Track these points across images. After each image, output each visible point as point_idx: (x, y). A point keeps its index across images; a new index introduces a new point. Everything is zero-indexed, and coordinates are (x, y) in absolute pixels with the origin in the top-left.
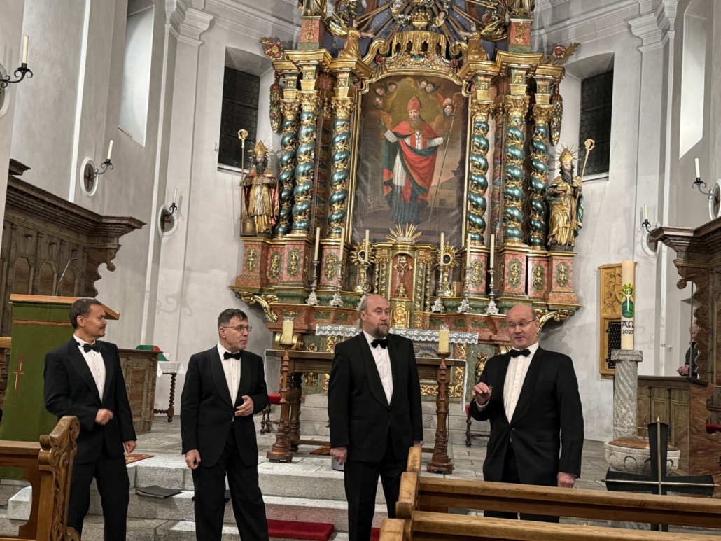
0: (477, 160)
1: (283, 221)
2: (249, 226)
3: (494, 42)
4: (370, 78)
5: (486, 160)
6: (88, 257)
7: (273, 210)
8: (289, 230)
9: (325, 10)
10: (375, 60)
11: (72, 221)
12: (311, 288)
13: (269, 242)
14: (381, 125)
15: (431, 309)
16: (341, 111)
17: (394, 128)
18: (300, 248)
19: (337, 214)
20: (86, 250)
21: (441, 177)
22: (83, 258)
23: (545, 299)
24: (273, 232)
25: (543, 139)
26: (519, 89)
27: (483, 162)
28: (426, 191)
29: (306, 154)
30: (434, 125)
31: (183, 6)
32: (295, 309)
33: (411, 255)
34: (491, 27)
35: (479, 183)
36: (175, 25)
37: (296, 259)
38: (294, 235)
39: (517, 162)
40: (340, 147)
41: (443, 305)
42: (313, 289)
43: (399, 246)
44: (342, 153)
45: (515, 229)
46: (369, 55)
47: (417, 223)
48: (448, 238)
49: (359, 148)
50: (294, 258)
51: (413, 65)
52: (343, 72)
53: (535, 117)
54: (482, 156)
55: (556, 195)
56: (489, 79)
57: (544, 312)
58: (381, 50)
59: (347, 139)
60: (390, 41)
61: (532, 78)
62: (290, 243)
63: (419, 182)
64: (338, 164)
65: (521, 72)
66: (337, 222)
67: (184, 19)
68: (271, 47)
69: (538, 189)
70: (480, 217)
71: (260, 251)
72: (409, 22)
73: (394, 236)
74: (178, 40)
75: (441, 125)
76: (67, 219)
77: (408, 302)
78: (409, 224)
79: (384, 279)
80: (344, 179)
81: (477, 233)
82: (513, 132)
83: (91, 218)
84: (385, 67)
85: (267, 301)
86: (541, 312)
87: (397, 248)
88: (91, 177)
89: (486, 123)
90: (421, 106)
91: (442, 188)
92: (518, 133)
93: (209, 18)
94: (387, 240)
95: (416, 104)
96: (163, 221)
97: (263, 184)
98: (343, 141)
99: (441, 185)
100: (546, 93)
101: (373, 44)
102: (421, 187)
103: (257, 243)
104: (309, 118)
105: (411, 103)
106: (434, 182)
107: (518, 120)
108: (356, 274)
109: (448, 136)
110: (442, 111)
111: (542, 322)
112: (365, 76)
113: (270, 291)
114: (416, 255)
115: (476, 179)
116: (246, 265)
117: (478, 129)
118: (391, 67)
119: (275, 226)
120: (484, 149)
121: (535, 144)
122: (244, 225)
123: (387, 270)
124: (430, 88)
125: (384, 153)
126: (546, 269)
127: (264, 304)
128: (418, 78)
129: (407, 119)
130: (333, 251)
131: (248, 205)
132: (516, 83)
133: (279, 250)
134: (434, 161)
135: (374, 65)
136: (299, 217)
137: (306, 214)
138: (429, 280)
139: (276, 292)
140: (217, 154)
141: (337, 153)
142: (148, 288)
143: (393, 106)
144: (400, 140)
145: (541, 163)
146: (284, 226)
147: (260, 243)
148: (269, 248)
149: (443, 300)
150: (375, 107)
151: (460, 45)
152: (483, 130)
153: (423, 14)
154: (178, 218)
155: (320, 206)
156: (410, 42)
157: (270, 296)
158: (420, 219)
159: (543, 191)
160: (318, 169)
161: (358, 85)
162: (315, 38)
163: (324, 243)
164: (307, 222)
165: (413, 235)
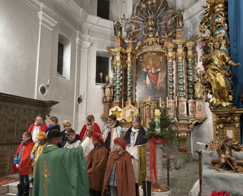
3: (173, 38)
4: (138, 54)
5: (173, 74)
7: (111, 95)
9: (122, 36)
10: (139, 48)
13: (111, 104)
14: (142, 67)
16: (129, 64)
17: (146, 67)
18: (118, 105)
19: (129, 94)
21: (160, 80)
23: (195, 116)
25: (191, 65)
26: (180, 51)
28: (156, 85)
29: (118, 78)
30: (157, 65)
31: (81, 40)
33: (150, 105)
34: (171, 33)
35: (171, 81)
36: (80, 46)
38: (116, 101)
39: (181, 73)
45: (182, 94)
46: (137, 47)
49: (136, 74)
51: (150, 49)
52: (129, 53)
53: (188, 59)
54: (171, 73)
55: (195, 82)
56: (172, 49)
57: (194, 120)
58: (140, 45)
60: (142, 42)
62: (115, 104)
63: (154, 83)
64: (129, 80)
65: (180, 45)
66: (129, 97)
67: (82, 44)
68: (109, 49)
69: (190, 81)
70: (171, 91)
71: (108, 107)
72: (148, 36)
74: (81, 50)
75: (159, 65)
79: (143, 113)
80: (131, 84)
81: (171, 97)
82: (179, 64)
83: (41, 102)
84: (142, 50)
87: (146, 103)
88: (44, 90)
89: (172, 63)
90: (153, 60)
91: (161, 84)
92: (181, 64)
93: (90, 43)
94: (143, 101)
96: (78, 100)
97: (108, 88)
98: (130, 73)
100: (191, 51)
101: (138, 44)
102: (154, 84)
104: (119, 67)
105: (150, 59)
106: (159, 82)
107: (181, 60)
109: (162, 68)
110: (160, 61)
111: (194, 123)
112: (136, 53)
114: (152, 105)
117: (170, 65)
118: (144, 50)
120: (172, 70)
121: (189, 67)
122: (103, 99)
123: (143, 110)
124: (155, 54)
125: (143, 75)
126: (194, 106)
128: (152, 52)
129: (149, 64)
132: (179, 49)
134: (158, 76)
135: (139, 50)
136: (117, 96)
140: (95, 81)
141: (128, 76)
143: (145, 61)
144: (148, 71)
145: (191, 73)
147: (108, 105)
150: (140, 62)
151: (163, 40)
153: (152, 33)
154: (83, 99)
155: (124, 92)
156: (148, 41)
159: (192, 81)
160: (123, 82)
161: (135, 56)
162: (119, 44)
163: (126, 103)
164: (119, 97)
165: (151, 99)
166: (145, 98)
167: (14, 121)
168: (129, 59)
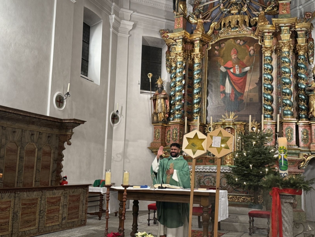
0: (266, 76)
1: (172, 115)
2: (155, 118)
3: (273, 15)
4: (212, 41)
5: (272, 76)
6: (59, 139)
7: (166, 110)
8: (174, 119)
9: (186, 12)
10: (213, 33)
11: (45, 123)
13: (165, 125)
14: (218, 64)
16: (196, 59)
17: (224, 65)
18: (177, 128)
19: (196, 110)
20: (58, 136)
21: (250, 87)
23: (309, 147)
25: (303, 61)
26: (286, 37)
27: (270, 77)
28: (242, 94)
29: (179, 81)
31: (118, 19)
33: (233, 127)
34: (270, 7)
35: (268, 88)
36: (116, 29)
37: (176, 133)
38: (175, 121)
39: (287, 75)
40: (196, 77)
44: (197, 80)
45: (289, 111)
46: (210, 30)
49: (208, 76)
50: (174, 132)
51: (233, 33)
52: (196, 40)
53: (298, 50)
54: (269, 74)
55: (311, 91)
56: (271, 34)
57: (309, 154)
58: (216, 27)
59: (200, 72)
60: (220, 22)
61: (295, 30)
62: (173, 125)
63: (239, 90)
64: (196, 85)
65: (286, 28)
66: (197, 113)
67: (120, 25)
68: (164, 33)
69: (302, 88)
70: (270, 105)
71: (161, 130)
72: (229, 12)
73: (224, 118)
74: (118, 35)
75: (248, 61)
80: (199, 92)
81: (269, 114)
82: (284, 60)
84: (219, 35)
86: (307, 154)
87: (226, 124)
88: (61, 101)
89: (271, 57)
90: (238, 53)
91: (250, 92)
92: (287, 60)
93: (132, 23)
94: (220, 121)
95: (235, 51)
96: (113, 119)
97: (161, 98)
98: (198, 74)
99: (250, 91)
100: (303, 38)
101: (212, 25)
102: (240, 93)
103: (159, 126)
104: (180, 64)
105: (233, 51)
106: (246, 90)
107: (286, 53)
109: (252, 65)
110: (249, 53)
111: (308, 160)
112: (208, 41)
114: (236, 128)
115: (267, 86)
116: (155, 137)
117: (266, 60)
118: (222, 35)
120: (270, 70)
121: (299, 65)
122: (153, 118)
124: (242, 43)
125: (220, 78)
126: (309, 131)
128: (235, 39)
129: (231, 59)
130: (195, 128)
131: (155, 108)
132: (284, 34)
134: (245, 79)
135: (213, 35)
136: (177, 112)
137: (180, 110)
139: (167, 150)
140: (140, 86)
141: (195, 80)
142: (105, 151)
143: (224, 54)
144: (228, 70)
145: (303, 74)
146: (172, 117)
147: (161, 126)
148: (166, 128)
150: (215, 55)
151: (255, 19)
152: (269, 60)
153: (236, 7)
154: (121, 117)
155: (189, 106)
156: (229, 21)
158: (240, 109)
159: (305, 89)
160: (187, 88)
161: (206, 46)
162: (181, 26)
163: (191, 124)
164: (181, 114)
165: (234, 117)
166: (225, 115)
167: (15, 151)
168: (197, 50)
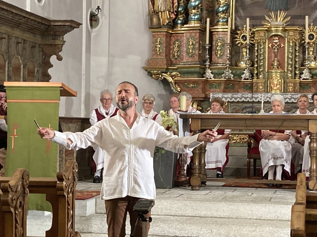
1: (181, 15)
2: (155, 20)
6: (43, 52)
7: (173, 7)
8: (186, 21)
11: (31, 25)
12: (205, 65)
13: (171, 32)
15: (300, 77)
18: (196, 36)
19: (223, 7)
20: (41, 47)
22: (39, 52)
24: (173, 24)
32: (194, 82)
37: (192, 44)
38: (190, 25)
41: (310, 73)
42: (207, 66)
43: (273, 29)
47: (286, 9)
48: (312, 20)
50: (191, 43)
62: (187, 32)
66: (223, 13)
71: (164, 39)
73: (268, 21)
76: (27, 24)
77: (282, 72)
78: (281, 11)
79: (262, 56)
83: (43, 22)
85: (172, 77)
94: (263, 25)
96: (91, 20)
103: (162, 33)
108: (239, 53)
113: (174, 69)
114: (286, 36)
116: (155, 50)
119: (175, 19)
122: (151, 20)
123: (264, 48)
127: (170, 79)
130: (221, 36)
131: (153, 4)
133: (179, 38)
136: (194, 11)
137: (198, 8)
138: (297, 54)
139: (179, 70)
142: (83, 72)
146: (182, 19)
147: (164, 33)
148: (171, 36)
149: (310, 69)
154: (102, 18)
157: (174, 73)
158: (289, 6)
163: (214, 30)
164: (200, 14)
165: (284, 19)
166: (270, 17)
167: (3, 68)
